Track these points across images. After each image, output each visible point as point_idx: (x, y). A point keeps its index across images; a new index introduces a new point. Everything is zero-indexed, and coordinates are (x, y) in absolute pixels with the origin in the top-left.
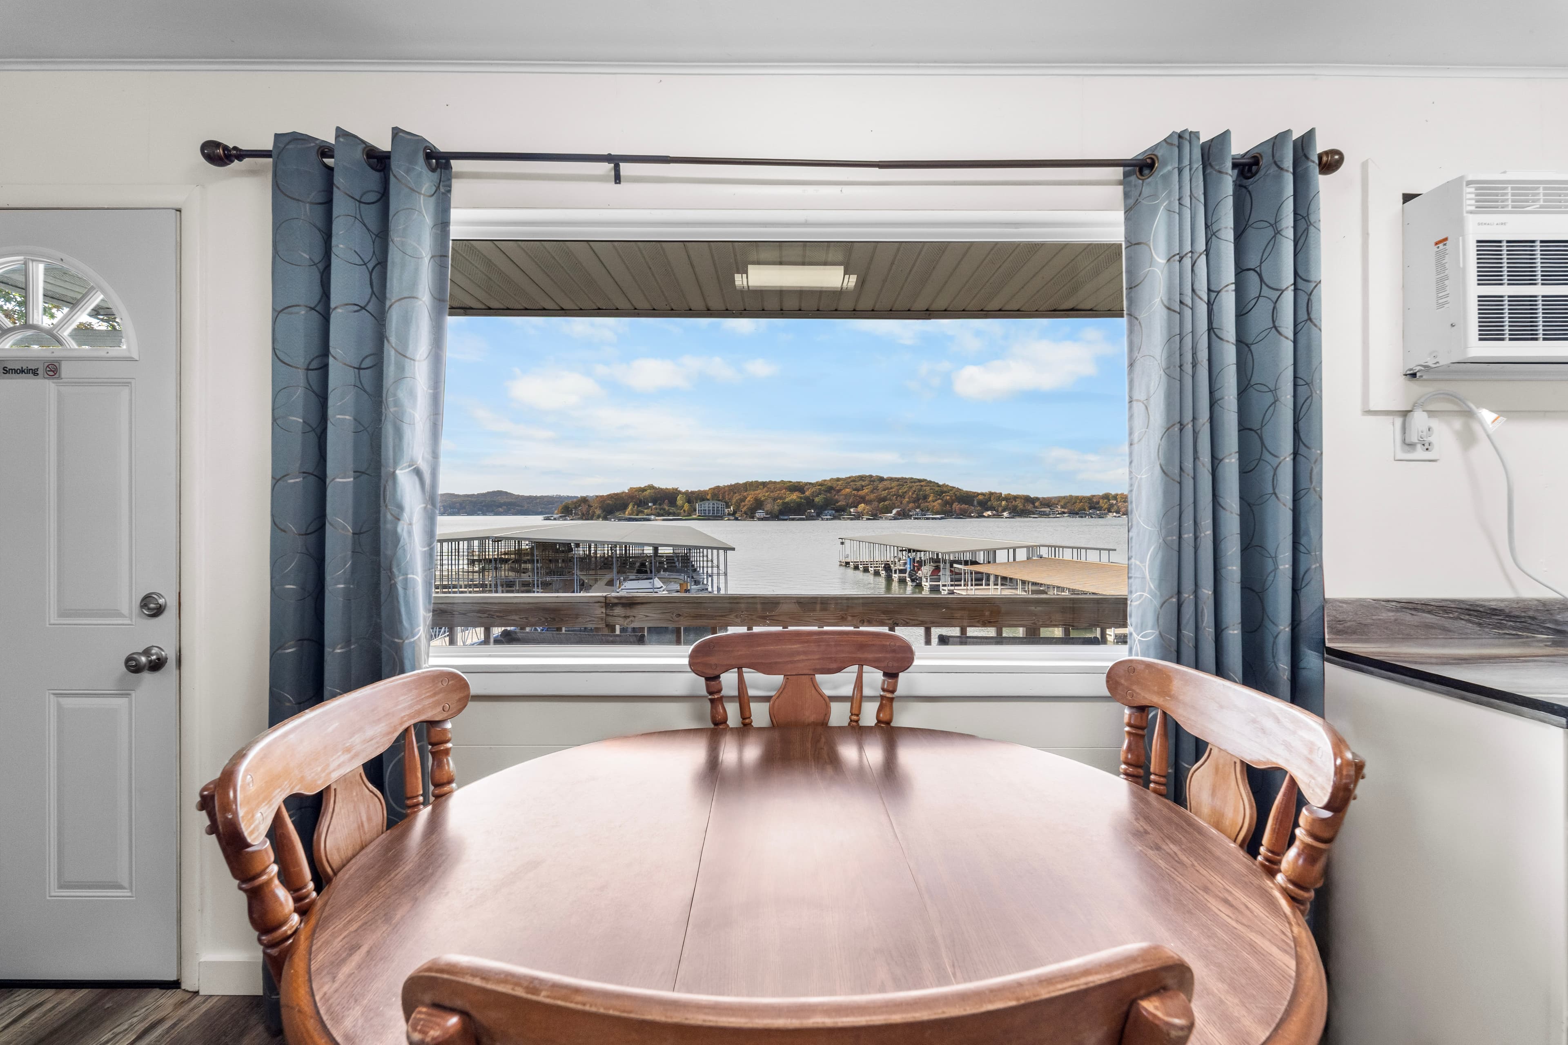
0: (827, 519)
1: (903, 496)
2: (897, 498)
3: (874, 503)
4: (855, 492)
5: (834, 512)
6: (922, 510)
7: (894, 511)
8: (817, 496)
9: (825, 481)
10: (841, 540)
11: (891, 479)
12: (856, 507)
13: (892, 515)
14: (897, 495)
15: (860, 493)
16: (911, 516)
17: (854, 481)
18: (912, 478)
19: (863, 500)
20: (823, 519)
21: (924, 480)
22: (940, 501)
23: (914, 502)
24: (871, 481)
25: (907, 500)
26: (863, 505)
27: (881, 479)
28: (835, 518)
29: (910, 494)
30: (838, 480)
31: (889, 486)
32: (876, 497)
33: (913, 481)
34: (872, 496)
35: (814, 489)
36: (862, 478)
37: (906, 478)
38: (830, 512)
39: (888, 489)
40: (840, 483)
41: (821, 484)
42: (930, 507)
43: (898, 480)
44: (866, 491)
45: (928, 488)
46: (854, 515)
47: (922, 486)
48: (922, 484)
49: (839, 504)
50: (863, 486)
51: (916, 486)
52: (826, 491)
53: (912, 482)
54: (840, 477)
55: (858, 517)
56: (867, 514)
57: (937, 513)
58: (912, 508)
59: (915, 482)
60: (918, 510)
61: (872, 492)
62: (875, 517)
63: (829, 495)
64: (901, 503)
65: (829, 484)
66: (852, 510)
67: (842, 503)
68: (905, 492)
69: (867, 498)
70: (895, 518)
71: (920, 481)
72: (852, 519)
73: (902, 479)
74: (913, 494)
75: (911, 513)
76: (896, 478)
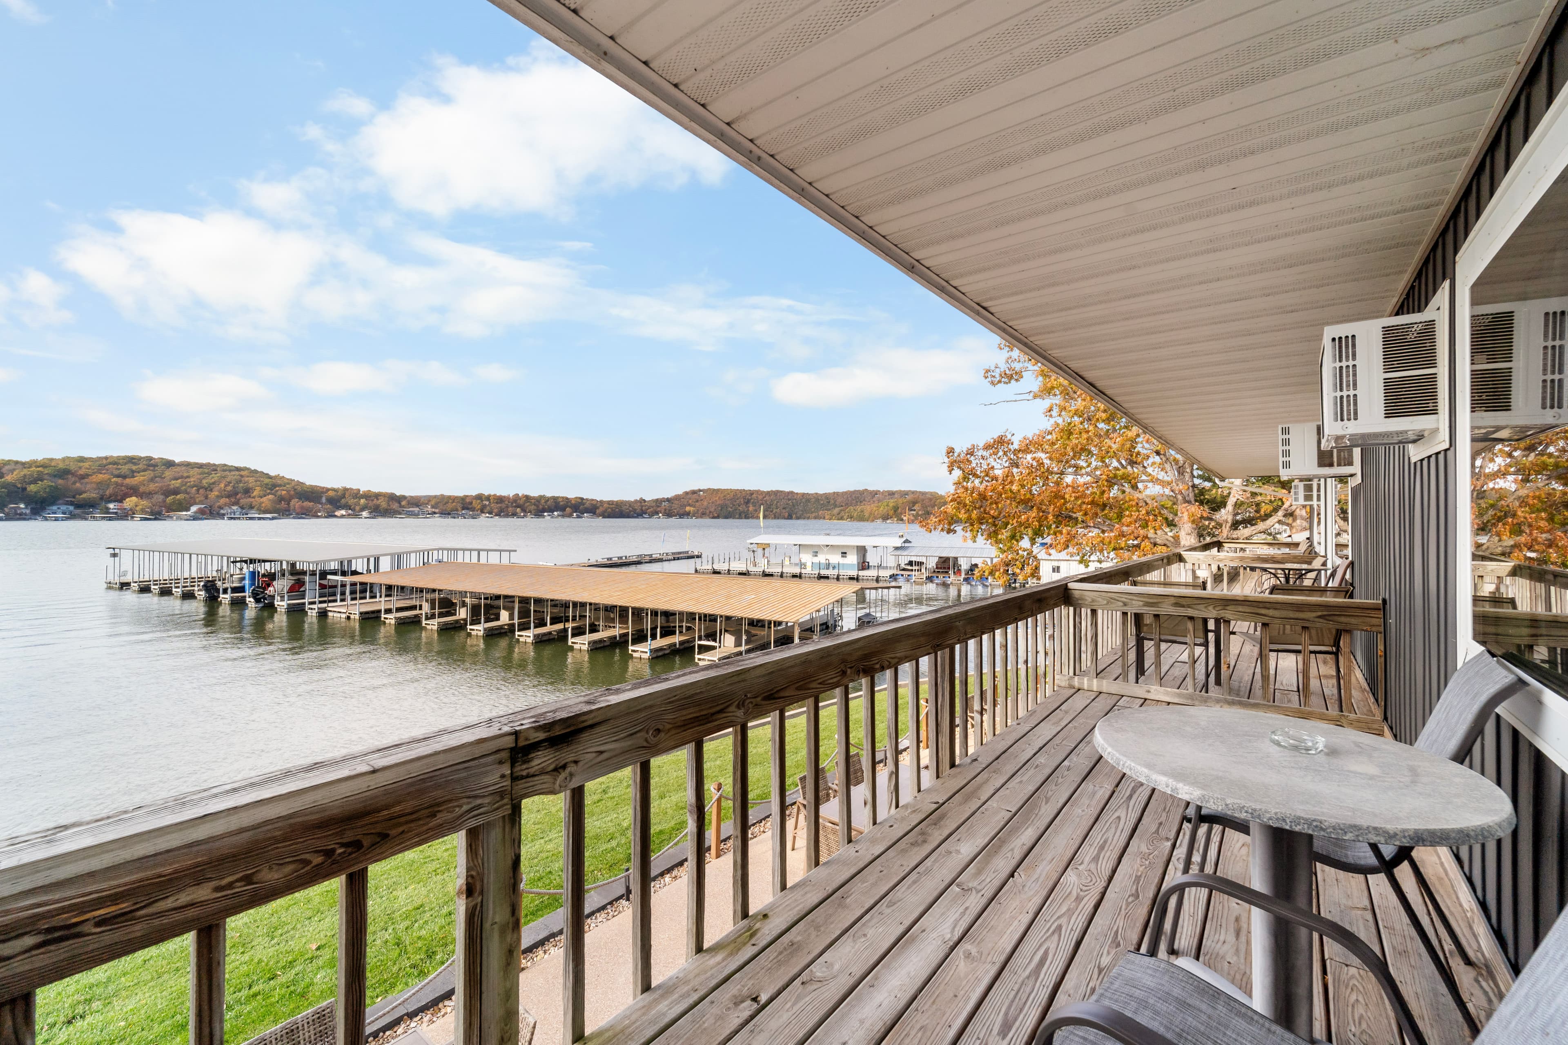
0: (56, 519)
1: (209, 488)
2: (198, 490)
3: (156, 496)
4: (119, 480)
5: (71, 508)
6: (242, 508)
7: (194, 509)
8: (34, 482)
9: (52, 460)
10: (112, 551)
11: (188, 465)
12: (121, 501)
13: (189, 513)
14: (199, 487)
15: (128, 481)
16: (224, 515)
17: (115, 463)
18: (225, 465)
19: (134, 491)
20: (46, 519)
21: (245, 469)
22: (271, 497)
23: (229, 496)
24: (149, 465)
25: (217, 493)
26: (134, 499)
27: (170, 464)
28: (72, 517)
29: (222, 485)
30: (82, 459)
31: (185, 474)
32: (161, 488)
33: (226, 468)
34: (152, 487)
35: (25, 471)
36: (132, 460)
37: (215, 465)
38: (64, 508)
39: (182, 477)
40: (86, 465)
41: (45, 464)
42: (254, 504)
43: (201, 466)
44: (138, 479)
45: (251, 480)
46: (116, 513)
47: (242, 476)
48: (242, 473)
49: (84, 496)
50: (133, 472)
51: (232, 477)
52: (55, 476)
53: (224, 471)
54: (87, 455)
55: (125, 515)
56: (143, 511)
57: (265, 512)
58: (226, 505)
59: (230, 471)
60: (235, 508)
61: (152, 480)
62: (156, 515)
63: (60, 481)
64: (206, 497)
65: (61, 466)
66: (111, 506)
67: (91, 494)
68: (214, 483)
69: (142, 489)
70: (195, 518)
71: (238, 469)
72: (110, 519)
73: (208, 465)
74: (226, 486)
75: (222, 511)
76: (197, 464)
